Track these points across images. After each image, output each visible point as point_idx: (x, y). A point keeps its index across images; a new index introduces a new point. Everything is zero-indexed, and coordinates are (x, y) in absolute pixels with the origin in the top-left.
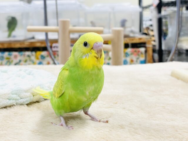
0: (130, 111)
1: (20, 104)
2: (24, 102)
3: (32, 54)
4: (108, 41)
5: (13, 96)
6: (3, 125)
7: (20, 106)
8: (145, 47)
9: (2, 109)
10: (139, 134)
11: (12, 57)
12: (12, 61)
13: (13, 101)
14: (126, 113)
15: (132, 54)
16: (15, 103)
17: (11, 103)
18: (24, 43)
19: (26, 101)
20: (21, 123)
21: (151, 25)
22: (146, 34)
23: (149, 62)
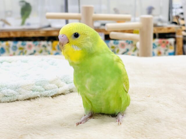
0: (165, 105)
1: (44, 96)
2: (49, 93)
3: (48, 44)
4: (133, 30)
5: (37, 87)
6: (29, 118)
7: (45, 98)
8: (174, 37)
9: (25, 101)
10: (177, 128)
11: (26, 47)
12: (26, 52)
13: (37, 92)
14: (161, 106)
15: (159, 45)
16: (39, 95)
17: (35, 95)
18: (39, 32)
19: (51, 93)
20: (48, 115)
21: (182, 14)
22: (176, 23)
23: (179, 54)
